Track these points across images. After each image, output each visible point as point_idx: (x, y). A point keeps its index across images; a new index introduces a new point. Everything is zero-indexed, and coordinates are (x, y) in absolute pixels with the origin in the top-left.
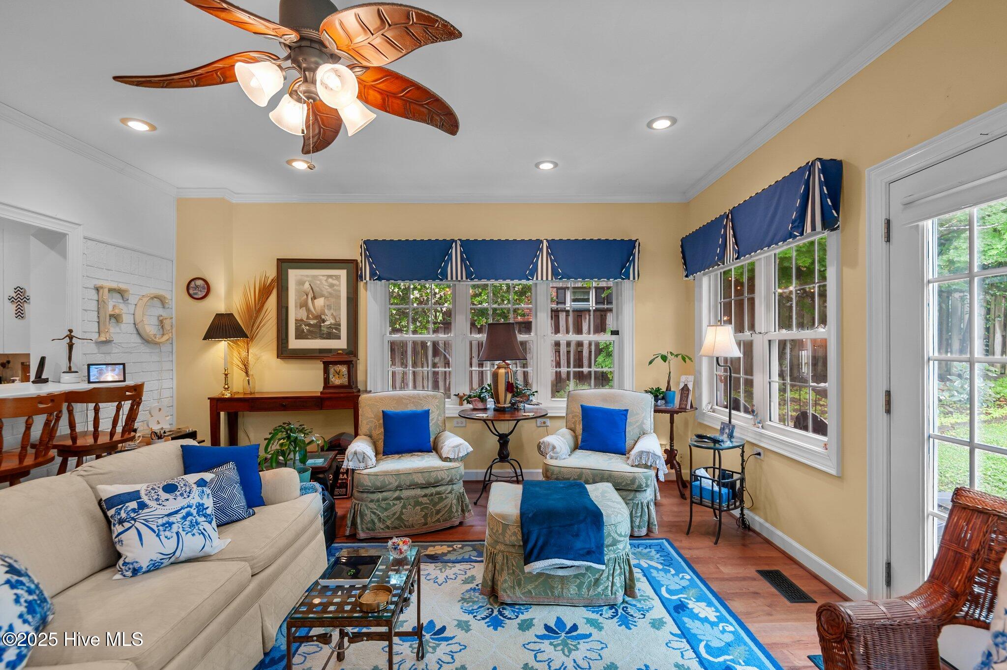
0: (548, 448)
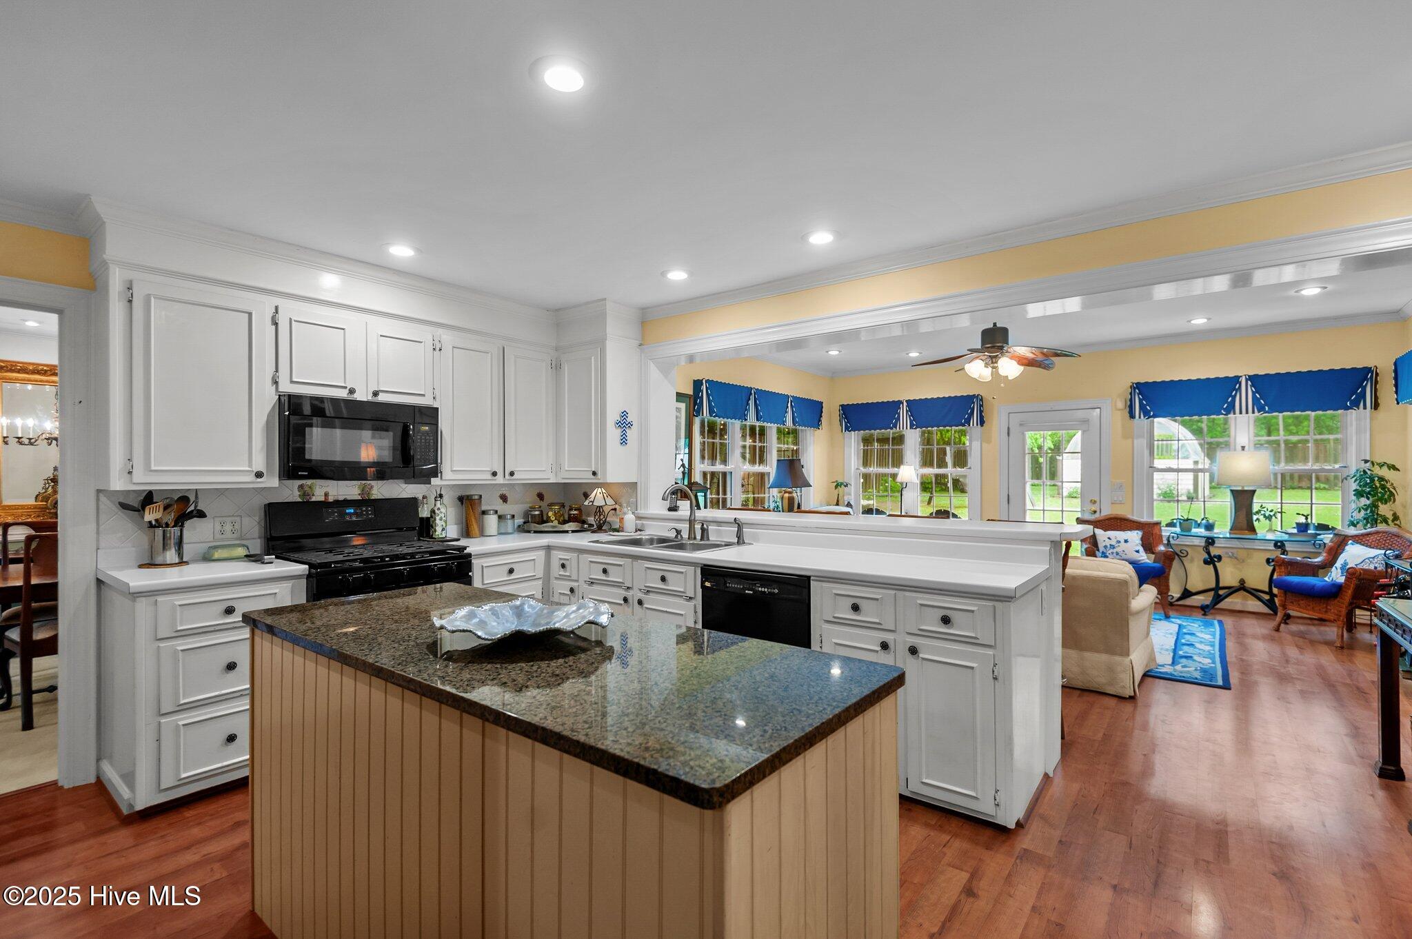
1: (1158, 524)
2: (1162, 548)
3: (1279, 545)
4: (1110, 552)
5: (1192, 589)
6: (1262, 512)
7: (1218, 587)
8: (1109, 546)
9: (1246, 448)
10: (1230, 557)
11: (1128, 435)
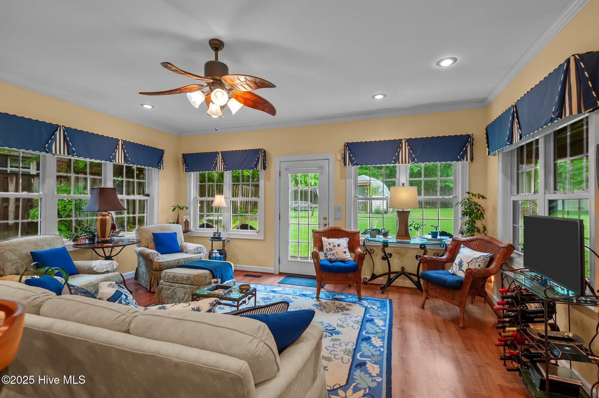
0: (154, 255)
1: (358, 233)
2: (359, 250)
3: (423, 247)
4: (329, 253)
5: (377, 273)
6: (414, 225)
7: (390, 273)
8: (329, 249)
9: (405, 185)
10: (396, 253)
11: (344, 176)
